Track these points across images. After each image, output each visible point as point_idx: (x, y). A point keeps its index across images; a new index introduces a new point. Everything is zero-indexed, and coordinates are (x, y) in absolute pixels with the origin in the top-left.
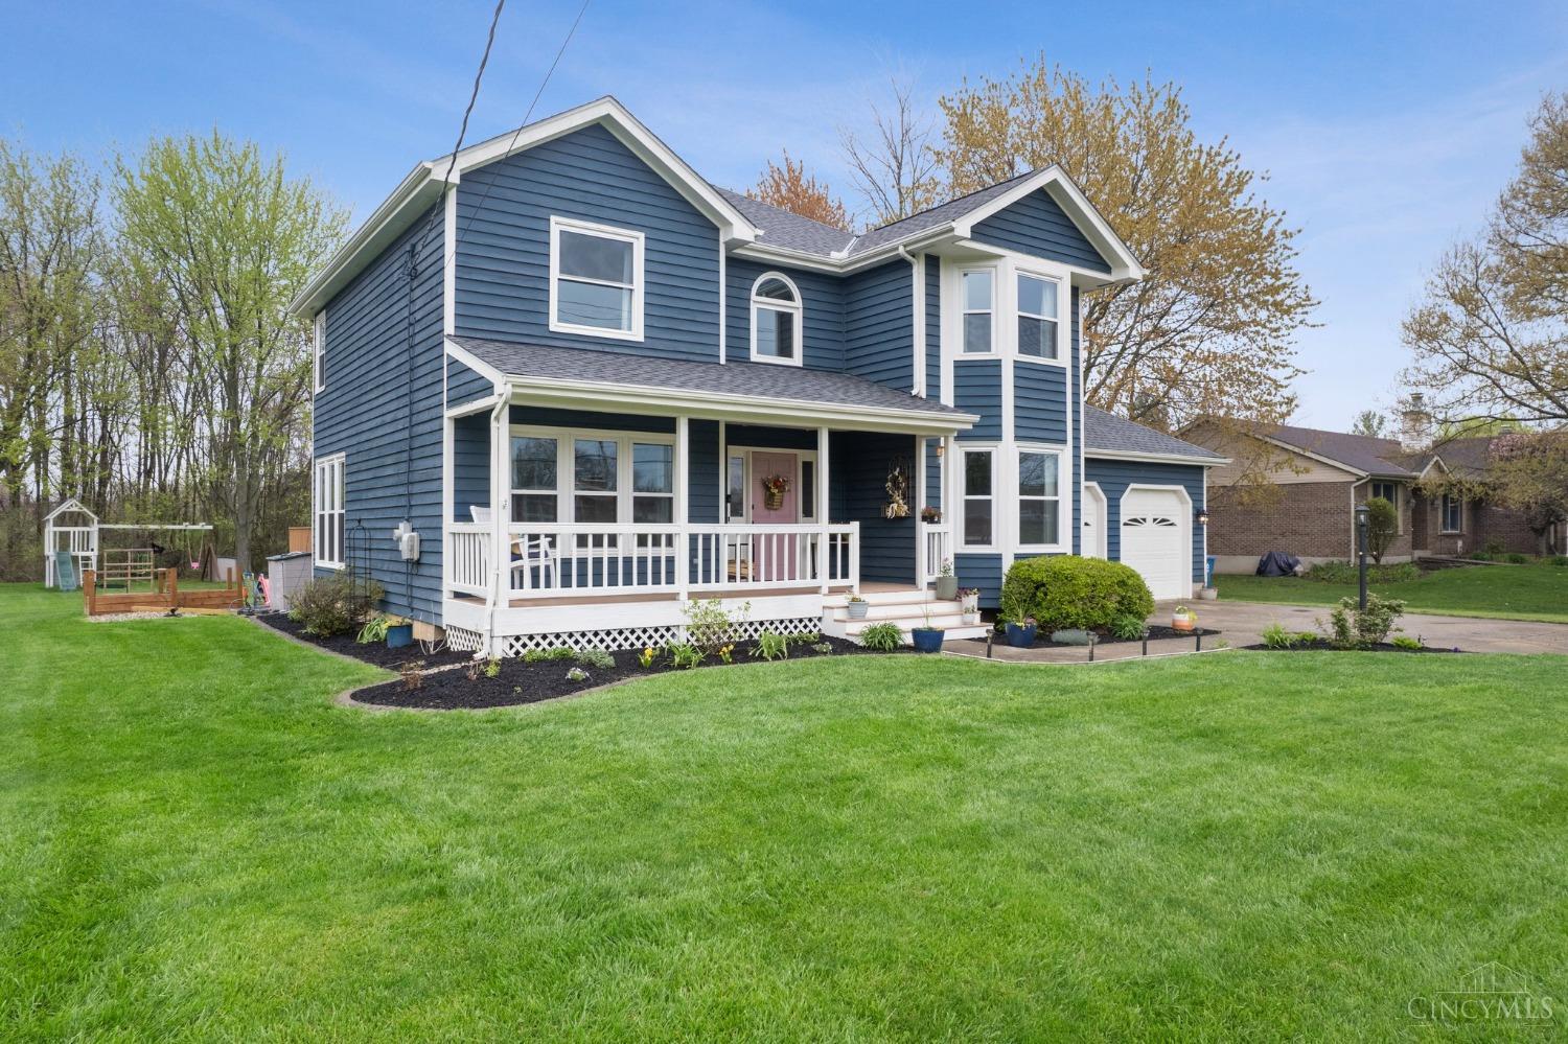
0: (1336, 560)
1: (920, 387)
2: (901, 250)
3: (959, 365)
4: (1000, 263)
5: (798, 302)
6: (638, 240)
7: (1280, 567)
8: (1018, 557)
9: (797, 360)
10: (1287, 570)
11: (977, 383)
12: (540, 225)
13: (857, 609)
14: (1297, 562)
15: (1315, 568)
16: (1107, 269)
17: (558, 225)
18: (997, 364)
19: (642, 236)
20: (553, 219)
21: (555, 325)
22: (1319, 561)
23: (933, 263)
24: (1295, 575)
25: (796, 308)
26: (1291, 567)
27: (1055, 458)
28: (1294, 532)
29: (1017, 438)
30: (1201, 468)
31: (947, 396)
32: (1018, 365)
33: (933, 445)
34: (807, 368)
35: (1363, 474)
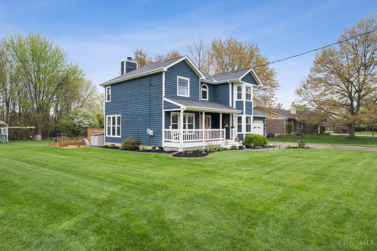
0: (282, 134)
1: (231, 105)
2: (228, 82)
3: (236, 101)
4: (243, 84)
5: (208, 89)
6: (188, 79)
7: (272, 136)
8: (246, 134)
9: (207, 99)
10: (273, 136)
11: (239, 105)
12: (176, 77)
13: (227, 143)
14: (275, 135)
15: (278, 136)
16: (257, 85)
17: (178, 77)
18: (243, 101)
19: (189, 79)
20: (178, 76)
21: (178, 95)
22: (279, 134)
23: (232, 84)
24: (275, 137)
25: (207, 90)
26: (274, 135)
27: (250, 117)
28: (274, 129)
29: (246, 114)
30: (265, 118)
31: (235, 107)
32: (246, 102)
33: (233, 115)
34: (209, 101)
35: (287, 118)
